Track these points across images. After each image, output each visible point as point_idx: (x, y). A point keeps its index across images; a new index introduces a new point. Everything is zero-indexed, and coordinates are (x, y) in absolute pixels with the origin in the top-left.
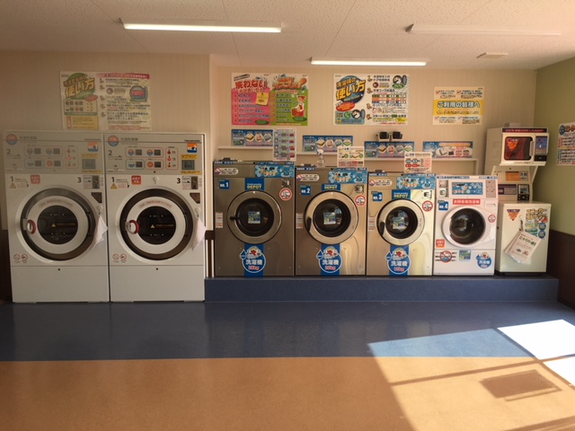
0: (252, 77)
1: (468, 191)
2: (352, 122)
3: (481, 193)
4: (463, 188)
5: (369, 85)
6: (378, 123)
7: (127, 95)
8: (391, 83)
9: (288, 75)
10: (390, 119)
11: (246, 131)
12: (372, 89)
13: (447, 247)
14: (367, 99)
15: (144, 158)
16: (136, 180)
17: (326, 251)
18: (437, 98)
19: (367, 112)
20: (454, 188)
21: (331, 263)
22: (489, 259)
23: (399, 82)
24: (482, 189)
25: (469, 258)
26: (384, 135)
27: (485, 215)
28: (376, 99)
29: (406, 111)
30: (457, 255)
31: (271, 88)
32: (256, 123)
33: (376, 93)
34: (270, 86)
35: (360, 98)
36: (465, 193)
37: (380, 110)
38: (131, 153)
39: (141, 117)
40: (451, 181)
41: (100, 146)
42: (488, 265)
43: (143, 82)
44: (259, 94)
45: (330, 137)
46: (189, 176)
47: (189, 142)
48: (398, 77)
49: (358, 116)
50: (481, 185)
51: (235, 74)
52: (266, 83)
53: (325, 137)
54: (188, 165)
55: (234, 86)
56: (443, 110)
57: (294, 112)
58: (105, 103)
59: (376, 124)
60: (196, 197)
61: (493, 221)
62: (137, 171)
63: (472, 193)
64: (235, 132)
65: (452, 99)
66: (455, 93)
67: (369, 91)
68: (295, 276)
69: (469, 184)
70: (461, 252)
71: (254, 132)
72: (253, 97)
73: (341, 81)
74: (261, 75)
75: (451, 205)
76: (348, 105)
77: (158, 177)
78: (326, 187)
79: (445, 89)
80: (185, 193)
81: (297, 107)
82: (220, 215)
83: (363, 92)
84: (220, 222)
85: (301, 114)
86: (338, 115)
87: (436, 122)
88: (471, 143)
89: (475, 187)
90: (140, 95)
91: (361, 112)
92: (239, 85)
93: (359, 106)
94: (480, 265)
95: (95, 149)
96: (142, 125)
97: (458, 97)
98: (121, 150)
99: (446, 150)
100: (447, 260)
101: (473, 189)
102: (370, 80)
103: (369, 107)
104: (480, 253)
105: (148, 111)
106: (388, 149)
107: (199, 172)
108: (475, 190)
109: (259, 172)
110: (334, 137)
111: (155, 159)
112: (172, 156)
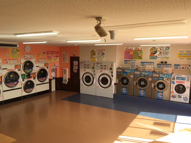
0: (129, 48)
1: (181, 79)
2: (154, 59)
3: (185, 80)
4: (179, 78)
5: (159, 49)
6: (161, 59)
7: (101, 54)
8: (165, 49)
9: (138, 48)
10: (164, 58)
11: (127, 61)
12: (160, 50)
13: (174, 94)
14: (158, 53)
15: (103, 67)
16: (101, 71)
17: (141, 91)
18: (179, 52)
19: (158, 56)
20: (177, 78)
21: (142, 94)
22: (187, 99)
23: (167, 48)
24: (185, 79)
25: (181, 98)
26: (162, 62)
27: (186, 87)
28: (160, 53)
29: (169, 56)
30: (177, 96)
31: (134, 51)
32: (130, 59)
33: (161, 51)
34: (133, 50)
35: (156, 53)
36: (180, 80)
37: (162, 56)
38: (100, 66)
39: (103, 59)
40: (176, 76)
41: (95, 64)
42: (187, 100)
43: (104, 52)
44: (131, 52)
45: (148, 62)
46: (111, 71)
47: (111, 64)
48: (167, 47)
49: (155, 57)
50: (185, 78)
51: (125, 48)
52: (132, 50)
53: (146, 62)
54: (111, 69)
55: (125, 50)
56: (181, 56)
57: (139, 56)
58: (97, 56)
59: (160, 59)
60: (112, 76)
61: (188, 88)
62: (101, 70)
63: (182, 80)
64: (125, 61)
65: (183, 53)
66: (184, 51)
67: (159, 51)
68: (134, 96)
69: (181, 77)
70: (178, 95)
71: (129, 61)
72: (129, 53)
73: (151, 49)
74: (131, 48)
75: (175, 83)
76: (153, 55)
77: (105, 71)
78: (142, 75)
79: (181, 50)
80: (110, 75)
81: (140, 55)
82: (117, 80)
83: (157, 51)
84: (117, 81)
85: (141, 57)
86: (150, 57)
87: (179, 59)
88: (190, 65)
89: (183, 78)
90: (103, 54)
91: (156, 56)
92: (126, 50)
93: (155, 55)
94: (184, 100)
95: (94, 65)
96: (103, 60)
97: (185, 52)
98: (99, 65)
99: (182, 67)
100: (174, 97)
101: (182, 79)
102: (159, 48)
103: (158, 55)
104: (184, 97)
105: (104, 57)
106: (164, 66)
107: (113, 70)
108: (183, 79)
109: (126, 71)
110: (149, 63)
111: (105, 67)
112: (108, 67)
